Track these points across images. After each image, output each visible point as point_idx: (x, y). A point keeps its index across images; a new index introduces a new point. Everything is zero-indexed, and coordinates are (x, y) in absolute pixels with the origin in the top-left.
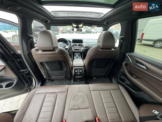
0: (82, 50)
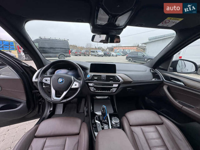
0: (114, 90)
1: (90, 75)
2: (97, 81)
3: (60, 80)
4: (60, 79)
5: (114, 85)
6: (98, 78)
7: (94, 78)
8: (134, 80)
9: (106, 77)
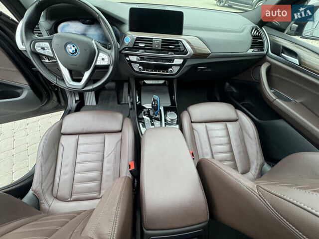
0: (175, 70)
2: (145, 52)
3: (71, 48)
5: (175, 60)
6: (145, 46)
7: (138, 45)
8: (213, 52)
9: (162, 42)
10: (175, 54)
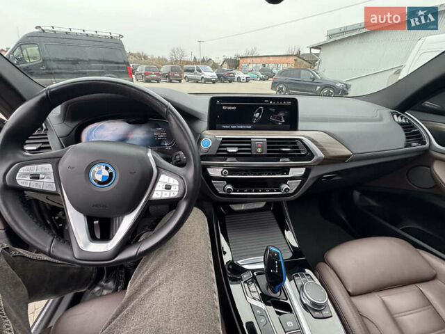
0: (292, 186)
1: (211, 138)
4: (96, 169)
5: (291, 169)
6: (239, 151)
7: (226, 151)
8: (354, 152)
9: (268, 143)
10: (291, 160)
